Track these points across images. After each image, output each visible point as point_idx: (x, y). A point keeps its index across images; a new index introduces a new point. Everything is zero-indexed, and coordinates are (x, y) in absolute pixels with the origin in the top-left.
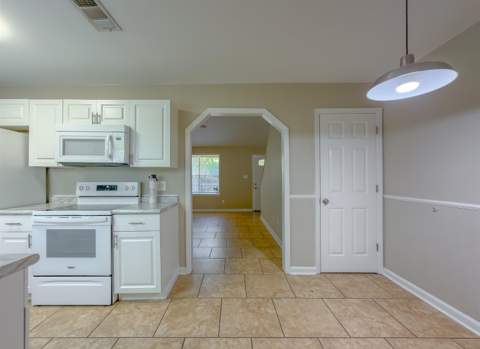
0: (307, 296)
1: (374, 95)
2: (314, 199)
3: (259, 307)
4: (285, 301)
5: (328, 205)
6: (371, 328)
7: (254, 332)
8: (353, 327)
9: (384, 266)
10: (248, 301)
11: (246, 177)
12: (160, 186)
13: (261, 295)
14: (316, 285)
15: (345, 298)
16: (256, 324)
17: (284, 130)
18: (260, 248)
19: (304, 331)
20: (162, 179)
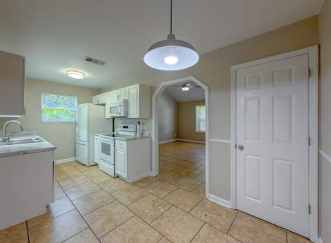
2: (230, 144)
5: (244, 151)
12: (143, 127)
17: (205, 87)
20: (143, 124)
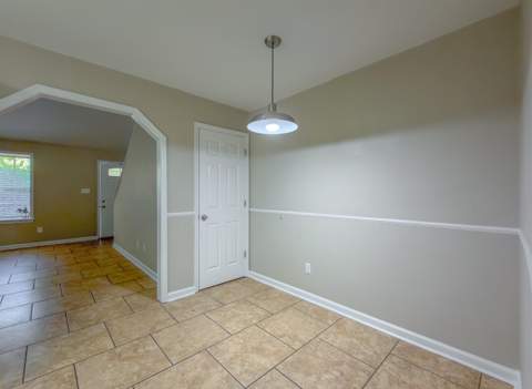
0: (189, 316)
1: (253, 127)
2: (193, 216)
3: (135, 351)
4: (167, 330)
5: (207, 222)
6: (245, 321)
7: (135, 378)
8: (232, 326)
9: (250, 269)
10: (118, 350)
11: (86, 191)
13: (134, 338)
14: (197, 303)
15: (224, 305)
16: (137, 368)
18: (120, 284)
19: (191, 350)
